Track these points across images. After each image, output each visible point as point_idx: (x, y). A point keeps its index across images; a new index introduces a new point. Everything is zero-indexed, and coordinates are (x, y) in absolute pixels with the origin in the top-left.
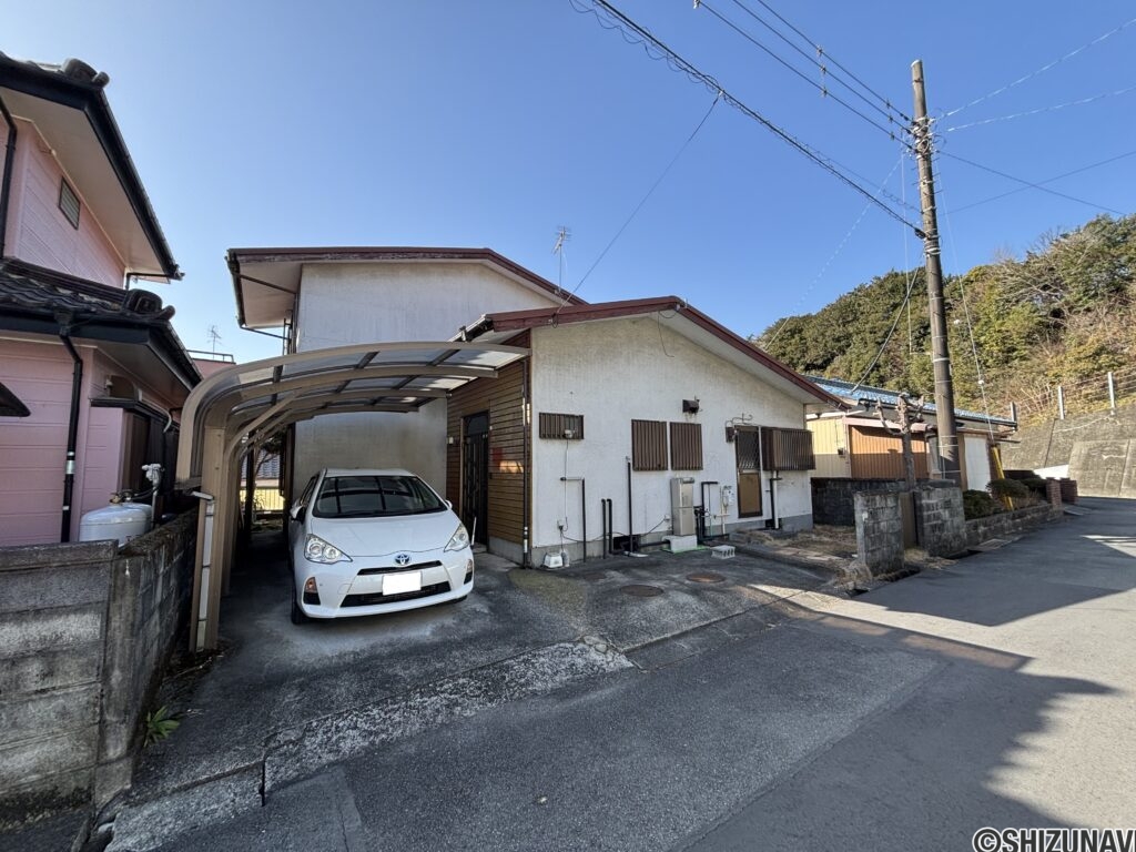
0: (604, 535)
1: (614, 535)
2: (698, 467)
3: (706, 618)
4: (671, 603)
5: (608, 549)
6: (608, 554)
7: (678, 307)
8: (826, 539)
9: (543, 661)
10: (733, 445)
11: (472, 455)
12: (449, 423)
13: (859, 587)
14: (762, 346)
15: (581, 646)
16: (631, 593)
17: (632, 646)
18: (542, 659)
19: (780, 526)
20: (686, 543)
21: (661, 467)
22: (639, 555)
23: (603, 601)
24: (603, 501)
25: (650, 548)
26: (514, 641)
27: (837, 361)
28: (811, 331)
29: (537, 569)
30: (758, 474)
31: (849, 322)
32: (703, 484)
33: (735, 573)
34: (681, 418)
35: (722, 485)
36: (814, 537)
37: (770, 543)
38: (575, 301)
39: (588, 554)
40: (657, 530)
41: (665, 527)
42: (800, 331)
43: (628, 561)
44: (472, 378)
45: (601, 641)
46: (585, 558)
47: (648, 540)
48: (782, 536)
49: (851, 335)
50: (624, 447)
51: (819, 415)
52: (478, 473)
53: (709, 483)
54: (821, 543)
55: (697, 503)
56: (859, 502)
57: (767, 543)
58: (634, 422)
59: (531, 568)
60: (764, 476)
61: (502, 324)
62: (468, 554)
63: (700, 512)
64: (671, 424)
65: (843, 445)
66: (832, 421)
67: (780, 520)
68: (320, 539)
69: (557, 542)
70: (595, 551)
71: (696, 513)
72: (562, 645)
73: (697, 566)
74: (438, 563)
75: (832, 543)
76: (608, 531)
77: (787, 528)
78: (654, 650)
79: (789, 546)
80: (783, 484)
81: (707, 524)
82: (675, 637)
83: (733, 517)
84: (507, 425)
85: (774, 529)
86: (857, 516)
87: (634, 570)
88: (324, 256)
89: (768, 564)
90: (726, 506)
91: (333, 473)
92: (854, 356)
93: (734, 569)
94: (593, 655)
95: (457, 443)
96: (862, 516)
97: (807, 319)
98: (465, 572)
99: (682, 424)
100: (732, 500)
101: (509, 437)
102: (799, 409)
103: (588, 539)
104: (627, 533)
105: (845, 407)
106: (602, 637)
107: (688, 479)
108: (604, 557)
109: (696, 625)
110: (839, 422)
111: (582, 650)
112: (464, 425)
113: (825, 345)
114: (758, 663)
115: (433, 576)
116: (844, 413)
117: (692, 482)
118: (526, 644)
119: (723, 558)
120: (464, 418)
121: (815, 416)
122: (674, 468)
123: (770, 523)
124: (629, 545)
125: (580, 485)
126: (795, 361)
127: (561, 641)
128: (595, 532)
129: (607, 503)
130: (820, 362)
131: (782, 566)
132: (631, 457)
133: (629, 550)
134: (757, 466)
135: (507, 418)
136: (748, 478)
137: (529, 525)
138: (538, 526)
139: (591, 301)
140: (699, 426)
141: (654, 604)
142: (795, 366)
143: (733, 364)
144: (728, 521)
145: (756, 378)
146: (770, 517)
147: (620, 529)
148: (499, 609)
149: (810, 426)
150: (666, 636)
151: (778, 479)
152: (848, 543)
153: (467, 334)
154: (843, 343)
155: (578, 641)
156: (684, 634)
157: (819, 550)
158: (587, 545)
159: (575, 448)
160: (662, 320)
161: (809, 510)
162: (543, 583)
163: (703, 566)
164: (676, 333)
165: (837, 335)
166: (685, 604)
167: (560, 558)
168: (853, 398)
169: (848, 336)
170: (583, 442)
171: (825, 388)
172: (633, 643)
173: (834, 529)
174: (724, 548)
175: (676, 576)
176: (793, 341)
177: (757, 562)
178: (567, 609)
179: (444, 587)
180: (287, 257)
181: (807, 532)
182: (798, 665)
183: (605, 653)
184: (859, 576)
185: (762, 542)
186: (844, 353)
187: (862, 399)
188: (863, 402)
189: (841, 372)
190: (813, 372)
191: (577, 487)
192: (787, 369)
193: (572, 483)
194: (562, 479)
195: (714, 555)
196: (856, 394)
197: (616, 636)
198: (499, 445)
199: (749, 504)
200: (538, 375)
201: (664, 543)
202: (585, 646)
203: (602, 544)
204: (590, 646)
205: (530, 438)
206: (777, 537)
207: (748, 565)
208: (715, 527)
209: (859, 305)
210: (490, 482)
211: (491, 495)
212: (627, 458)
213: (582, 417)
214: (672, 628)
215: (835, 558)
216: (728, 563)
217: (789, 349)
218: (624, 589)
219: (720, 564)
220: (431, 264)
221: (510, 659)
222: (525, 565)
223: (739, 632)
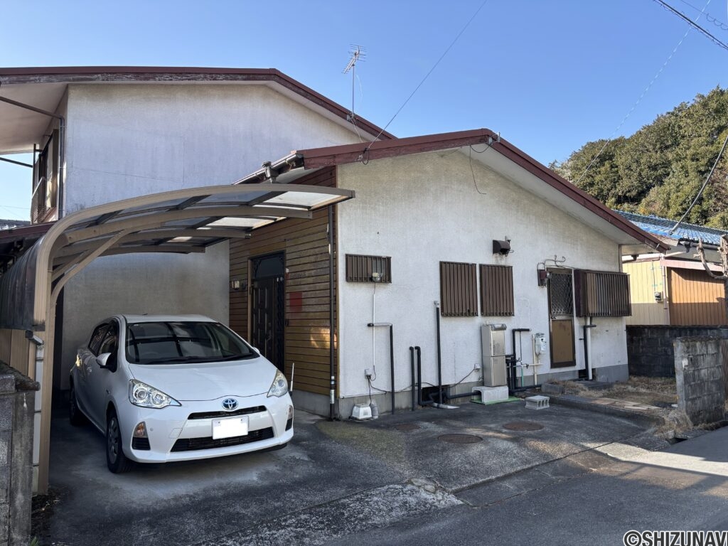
0: (413, 385)
1: (423, 386)
2: (509, 313)
3: (528, 462)
4: (493, 449)
5: (416, 400)
6: (416, 406)
7: (490, 140)
8: (643, 390)
9: (376, 499)
10: (545, 289)
11: (263, 302)
12: (231, 265)
13: (679, 436)
14: (567, 174)
15: (409, 487)
16: (451, 441)
17: (459, 487)
18: (375, 499)
19: (593, 376)
20: (496, 394)
21: (471, 313)
22: (449, 407)
23: (422, 450)
24: (411, 349)
25: (460, 400)
26: (343, 484)
27: (653, 193)
28: (623, 160)
29: (344, 421)
30: (571, 321)
31: (667, 147)
32: (514, 331)
33: (552, 422)
34: (490, 259)
35: (533, 332)
36: (630, 388)
37: (585, 394)
38: (386, 136)
39: (397, 405)
40: (466, 381)
41: (474, 378)
42: (611, 158)
43: (439, 413)
44: (279, 219)
45: (429, 483)
46: (393, 410)
47: (457, 391)
48: (596, 386)
49: (670, 162)
50: (431, 291)
51: (635, 256)
52: (270, 320)
53: (520, 330)
54: (639, 394)
55: (509, 351)
56: (679, 347)
57: (582, 393)
58: (443, 265)
59: (338, 420)
60: (577, 323)
61: (312, 162)
62: (287, 401)
63: (512, 361)
64: (481, 266)
65: (661, 288)
66: (650, 263)
67: (593, 370)
68: (145, 384)
69: (365, 392)
70: (403, 402)
71: (507, 362)
72: (391, 486)
73: (513, 416)
74: (262, 409)
75: (650, 394)
76: (416, 381)
77: (601, 379)
78: (482, 490)
79: (604, 396)
80: (596, 332)
81: (518, 375)
82: (498, 479)
83: (545, 367)
84: (306, 267)
85: (587, 380)
86: (677, 363)
87: (447, 421)
88: (96, 76)
89: (584, 413)
90: (538, 355)
91: (133, 319)
92: (673, 187)
93: (551, 419)
94: (424, 495)
95: (243, 287)
96: (682, 363)
97: (618, 143)
98: (286, 418)
99: (492, 266)
100: (544, 347)
101: (310, 280)
102: (614, 250)
103: (396, 389)
104: (435, 383)
105: (663, 248)
106: (429, 479)
107: (500, 326)
108: (413, 410)
109: (519, 468)
110: (657, 264)
111: (412, 491)
112: (252, 267)
113: (640, 175)
114: (583, 500)
115: (258, 421)
116: (662, 255)
117: (503, 328)
118: (357, 486)
119: (538, 408)
120: (252, 259)
121: (630, 258)
122: (484, 314)
123: (583, 374)
124: (438, 396)
125: (386, 332)
126: (605, 192)
127: (389, 483)
128: (403, 381)
129: (415, 351)
130: (634, 193)
131: (600, 416)
132: (439, 302)
133: (439, 402)
134: (569, 312)
135: (307, 260)
136: (560, 325)
137: (336, 374)
138: (345, 375)
139: (399, 137)
140: (510, 268)
141: (475, 450)
142: (605, 198)
143: (545, 200)
144: (540, 371)
145: (569, 216)
146: (584, 368)
147: (429, 379)
148: (317, 456)
149: (626, 269)
150: (490, 477)
151: (591, 326)
152: (667, 394)
153: (272, 171)
154: (660, 171)
155: (407, 483)
156: (507, 477)
157: (636, 400)
158: (396, 396)
159: (382, 292)
160: (475, 155)
161: (624, 360)
162: (355, 433)
163: (517, 416)
164: (486, 168)
165: (654, 162)
166: (506, 450)
167: (368, 409)
168: (671, 236)
169: (667, 164)
170: (389, 286)
171: (639, 225)
172: (461, 484)
173: (652, 380)
174: (538, 398)
175: (492, 426)
176: (603, 169)
177: (573, 412)
178: (387, 456)
179: (268, 433)
180: (53, 78)
181: (622, 383)
182: (622, 499)
183: (434, 493)
184: (679, 425)
185: (577, 392)
186: (661, 183)
187: (682, 239)
188: (682, 243)
189: (658, 206)
190: (626, 205)
191: (384, 334)
192: (595, 201)
193: (379, 329)
194: (369, 325)
195: (528, 405)
196: (675, 234)
197: (443, 479)
198: (297, 289)
199: (561, 353)
200: (344, 215)
201: (474, 394)
202: (415, 488)
203: (410, 394)
204: (419, 487)
205: (336, 281)
206: (592, 388)
207: (564, 415)
208: (526, 377)
209: (680, 127)
210: (287, 330)
211: (287, 343)
212: (435, 303)
213: (388, 259)
214: (496, 471)
215: (654, 408)
216: (543, 413)
217: (598, 178)
218: (441, 437)
219: (536, 414)
220: (210, 86)
221: (344, 498)
222: (332, 416)
223: (561, 474)
